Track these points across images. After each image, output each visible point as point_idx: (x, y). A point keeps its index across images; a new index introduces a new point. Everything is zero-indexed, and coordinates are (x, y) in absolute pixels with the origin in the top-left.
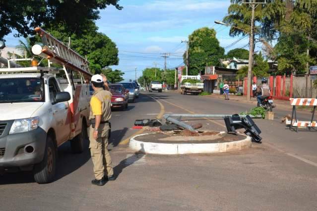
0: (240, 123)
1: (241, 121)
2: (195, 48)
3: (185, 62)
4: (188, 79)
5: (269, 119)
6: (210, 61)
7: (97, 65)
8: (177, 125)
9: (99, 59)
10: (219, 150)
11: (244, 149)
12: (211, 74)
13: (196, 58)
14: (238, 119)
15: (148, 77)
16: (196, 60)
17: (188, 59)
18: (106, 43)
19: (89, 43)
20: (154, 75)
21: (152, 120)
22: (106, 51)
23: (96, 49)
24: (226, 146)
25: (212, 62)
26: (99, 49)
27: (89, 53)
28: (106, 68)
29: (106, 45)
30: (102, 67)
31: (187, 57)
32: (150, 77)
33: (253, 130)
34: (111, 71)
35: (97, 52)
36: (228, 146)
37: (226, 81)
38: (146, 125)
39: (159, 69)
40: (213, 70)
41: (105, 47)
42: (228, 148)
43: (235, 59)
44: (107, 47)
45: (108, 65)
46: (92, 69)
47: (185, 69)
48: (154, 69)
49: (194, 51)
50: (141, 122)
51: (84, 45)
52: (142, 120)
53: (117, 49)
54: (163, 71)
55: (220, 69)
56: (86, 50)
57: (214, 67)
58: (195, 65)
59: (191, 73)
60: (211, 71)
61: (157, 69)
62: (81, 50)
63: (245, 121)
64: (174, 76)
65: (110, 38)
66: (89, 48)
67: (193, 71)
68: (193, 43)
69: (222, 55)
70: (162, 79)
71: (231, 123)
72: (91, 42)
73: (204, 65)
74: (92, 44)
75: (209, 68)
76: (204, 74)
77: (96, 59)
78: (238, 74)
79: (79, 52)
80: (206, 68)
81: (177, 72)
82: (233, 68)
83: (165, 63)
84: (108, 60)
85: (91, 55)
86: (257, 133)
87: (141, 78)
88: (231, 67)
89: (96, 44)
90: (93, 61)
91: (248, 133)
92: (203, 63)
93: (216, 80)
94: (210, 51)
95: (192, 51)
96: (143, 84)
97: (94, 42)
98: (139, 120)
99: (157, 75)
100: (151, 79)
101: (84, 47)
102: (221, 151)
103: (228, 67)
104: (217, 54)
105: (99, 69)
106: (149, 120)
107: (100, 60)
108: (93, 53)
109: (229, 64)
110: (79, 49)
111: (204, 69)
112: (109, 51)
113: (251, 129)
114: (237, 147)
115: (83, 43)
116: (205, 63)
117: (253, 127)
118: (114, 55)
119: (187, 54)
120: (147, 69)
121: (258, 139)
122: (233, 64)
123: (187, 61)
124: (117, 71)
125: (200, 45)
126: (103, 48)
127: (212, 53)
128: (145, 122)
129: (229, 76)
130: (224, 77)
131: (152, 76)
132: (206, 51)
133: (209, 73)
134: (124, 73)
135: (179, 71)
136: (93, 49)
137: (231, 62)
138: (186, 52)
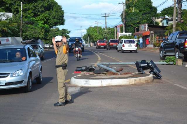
0: (146, 66)
1: (147, 65)
2: (131, 8)
3: (122, 21)
4: (125, 35)
5: (179, 65)
6: (144, 19)
7: (46, 26)
8: (106, 70)
9: (47, 20)
10: (129, 83)
11: (147, 82)
12: (145, 30)
13: (132, 18)
14: (145, 63)
15: (92, 34)
16: (132, 19)
17: (125, 18)
18: (54, 6)
19: (38, 6)
20: (97, 32)
21: (89, 67)
22: (53, 13)
23: (45, 12)
24: (134, 80)
25: (146, 20)
26: (48, 12)
27: (39, 15)
28: (54, 28)
29: (53, 7)
30: (51, 27)
31: (124, 17)
32: (93, 35)
33: (155, 70)
34: (59, 30)
35: (46, 14)
36: (135, 80)
37: (158, 36)
38: (84, 71)
39: (101, 27)
40: (146, 27)
41: (53, 10)
42: (136, 82)
43: (167, 17)
44: (55, 9)
45: (55, 25)
46: (42, 29)
47: (122, 27)
48: (96, 27)
49: (130, 12)
50: (80, 68)
51: (34, 8)
52: (81, 68)
53: (63, 11)
54: (104, 29)
55: (153, 26)
56: (36, 13)
57: (147, 25)
58: (131, 24)
59: (127, 31)
60: (144, 28)
61: (99, 27)
62: (31, 13)
63: (149, 64)
64: (114, 33)
65: (56, 2)
66: (39, 11)
67: (129, 28)
68: (129, 4)
69: (155, 14)
70: (104, 36)
71: (140, 66)
72: (40, 6)
73: (139, 23)
74: (41, 7)
75: (143, 25)
76: (139, 31)
77: (45, 20)
78: (167, 30)
79: (30, 14)
80: (140, 25)
81: (116, 29)
82: (165, 25)
83: (106, 22)
84: (56, 20)
85: (41, 17)
86: (158, 73)
87: (85, 35)
88: (163, 23)
89: (44, 7)
90: (43, 22)
91: (152, 73)
92: (138, 21)
93: (149, 36)
94: (144, 10)
95: (128, 11)
96: (87, 41)
97: (42, 6)
98: (79, 68)
99: (99, 33)
100: (94, 36)
101: (34, 10)
102: (131, 84)
103: (161, 24)
104: (150, 13)
105: (48, 28)
106: (86, 67)
107: (49, 21)
108: (42, 15)
109: (161, 21)
110: (30, 12)
111: (139, 27)
112: (56, 13)
113: (154, 69)
114: (142, 81)
115: (34, 6)
116: (140, 22)
117: (155, 69)
118: (61, 17)
119: (124, 14)
120: (90, 28)
121: (159, 76)
122: (165, 21)
123: (124, 20)
124: (63, 30)
125: (135, 6)
126: (51, 10)
127: (146, 12)
128: (84, 68)
129: (160, 32)
130: (155, 33)
131: (95, 34)
132: (140, 11)
133: (143, 30)
134: (70, 32)
135: (118, 28)
136: (42, 12)
137: (164, 19)
138: (123, 12)
